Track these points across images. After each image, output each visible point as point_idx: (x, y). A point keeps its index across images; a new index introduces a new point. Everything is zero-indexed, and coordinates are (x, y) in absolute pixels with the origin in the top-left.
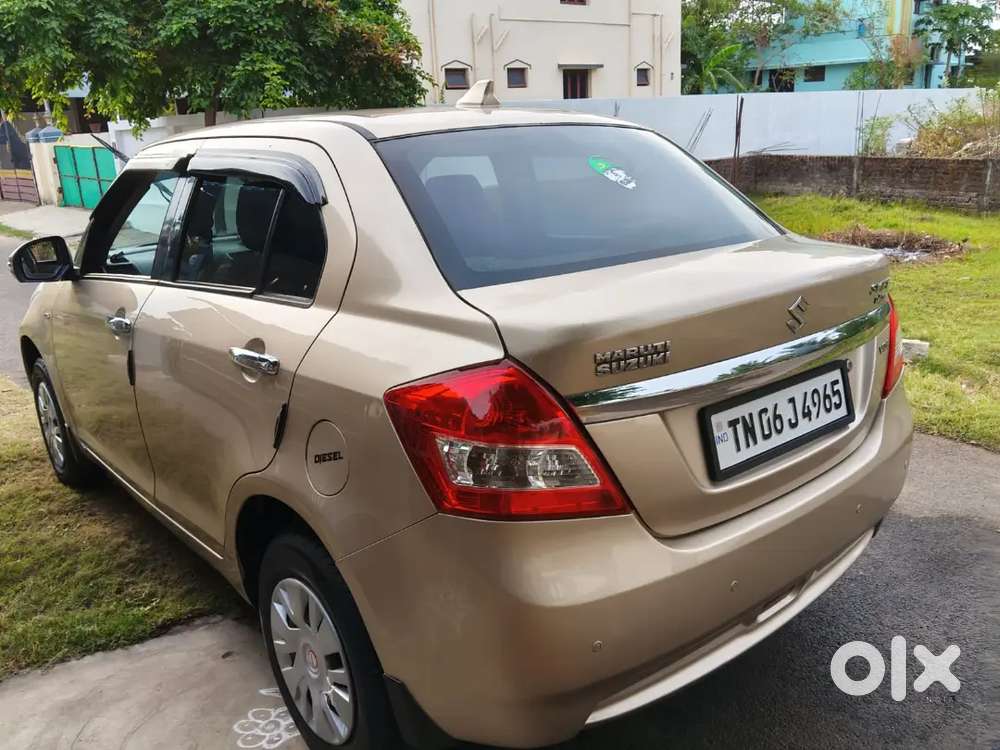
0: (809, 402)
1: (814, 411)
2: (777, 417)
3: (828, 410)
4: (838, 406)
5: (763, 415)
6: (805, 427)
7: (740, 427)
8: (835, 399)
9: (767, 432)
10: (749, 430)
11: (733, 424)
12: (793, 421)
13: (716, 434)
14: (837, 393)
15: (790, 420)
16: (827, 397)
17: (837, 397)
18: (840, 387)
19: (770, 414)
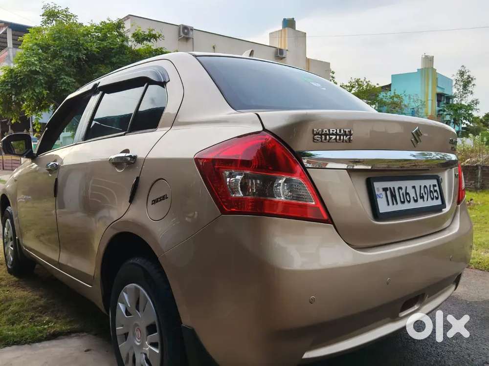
0: (422, 191)
1: (425, 197)
2: (407, 194)
3: (432, 199)
4: (437, 198)
5: (400, 190)
6: (421, 204)
7: (388, 193)
8: (435, 194)
9: (402, 200)
10: (393, 196)
11: (385, 190)
12: (415, 199)
13: (377, 193)
14: (436, 191)
15: (414, 197)
16: (431, 191)
17: (436, 193)
18: (437, 188)
19: (404, 191)
